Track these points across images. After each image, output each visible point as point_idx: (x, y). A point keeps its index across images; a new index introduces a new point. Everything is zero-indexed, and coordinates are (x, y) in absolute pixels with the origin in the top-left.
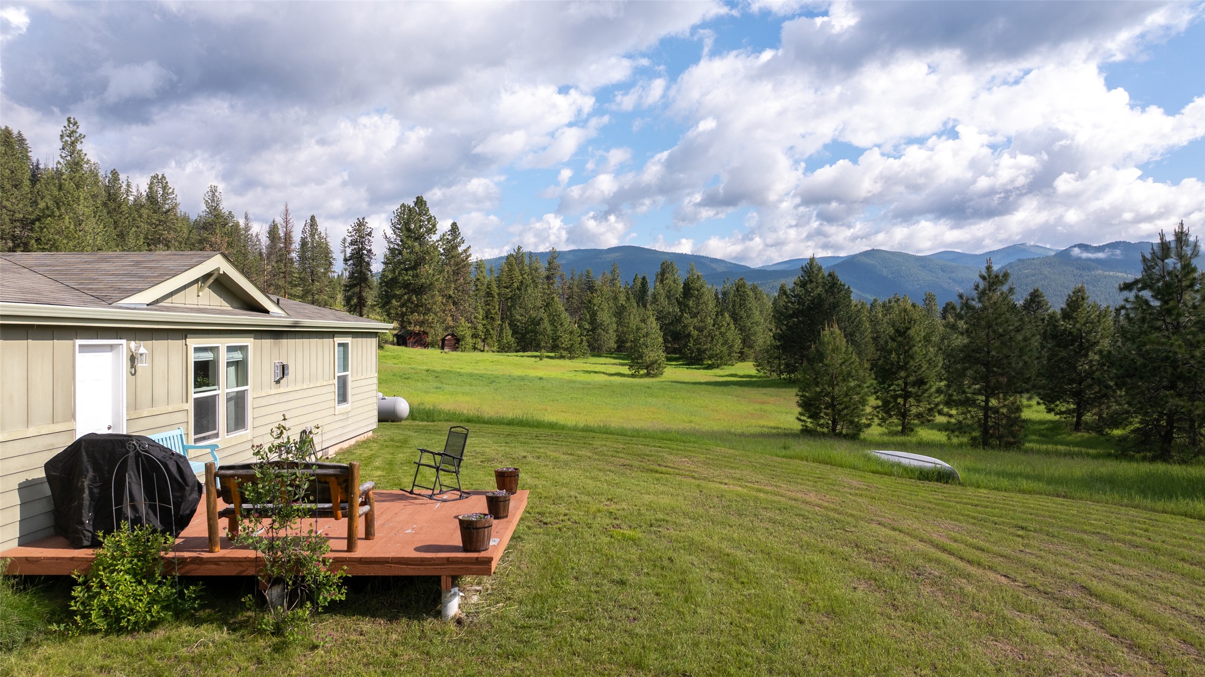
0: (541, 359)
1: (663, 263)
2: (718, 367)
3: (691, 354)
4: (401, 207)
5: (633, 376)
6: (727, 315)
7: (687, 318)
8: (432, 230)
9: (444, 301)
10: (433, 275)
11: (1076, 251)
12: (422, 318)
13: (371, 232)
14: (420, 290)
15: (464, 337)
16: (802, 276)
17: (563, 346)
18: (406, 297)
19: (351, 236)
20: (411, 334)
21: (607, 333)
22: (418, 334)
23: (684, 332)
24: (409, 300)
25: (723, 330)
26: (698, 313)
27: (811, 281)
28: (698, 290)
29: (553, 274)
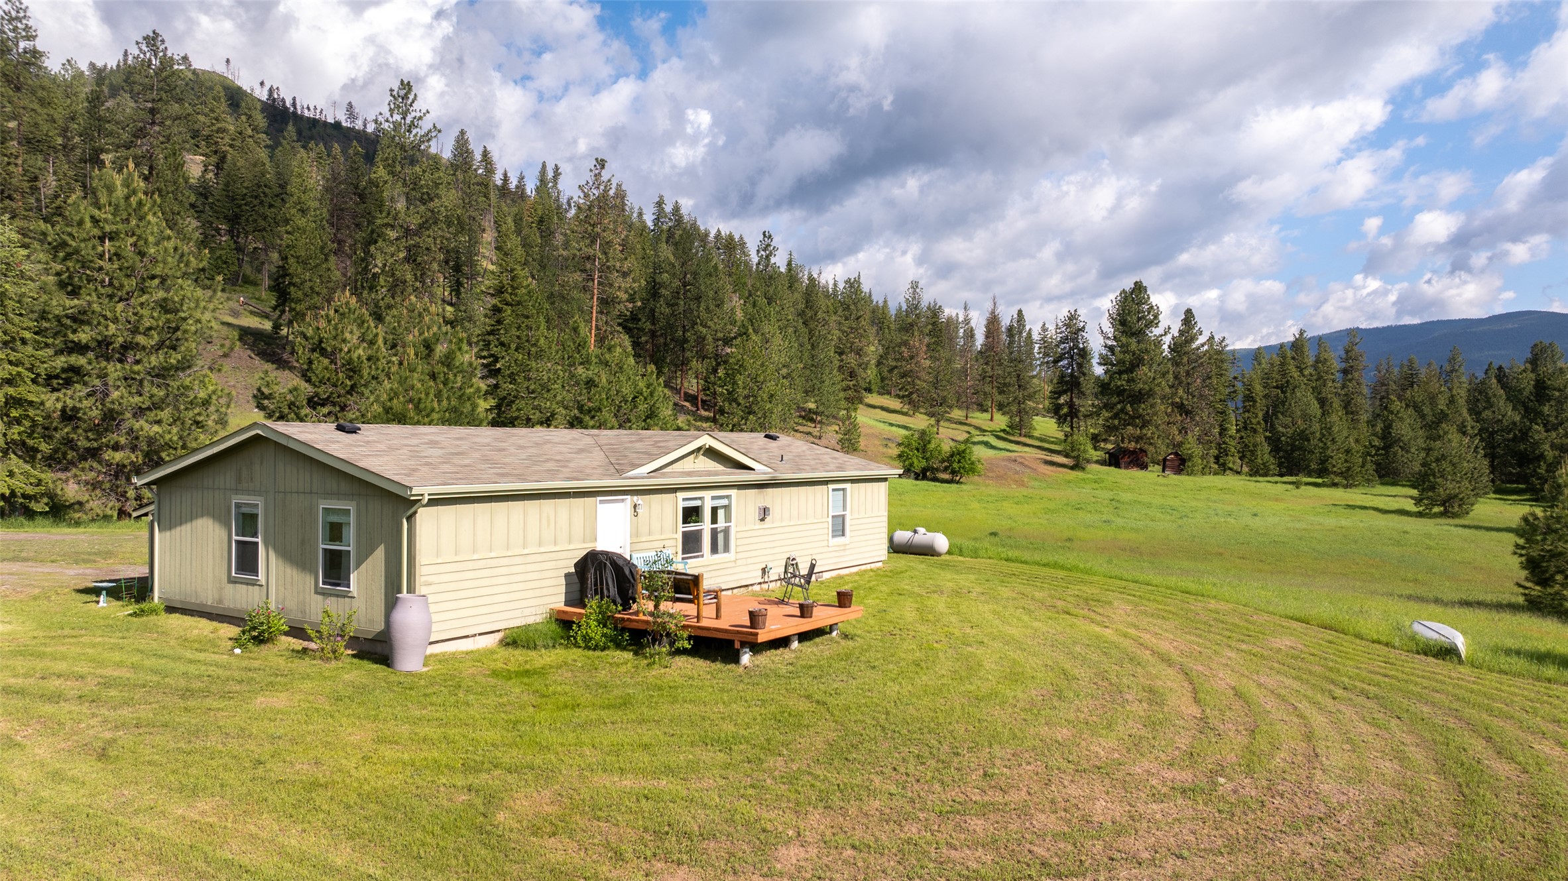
0: (1297, 488)
1: (1536, 345)
3: (1542, 484)
4: (1121, 294)
5: (1420, 515)
7: (1539, 432)
8: (1154, 322)
9: (1169, 410)
10: (1154, 379)
12: (1139, 432)
13: (1084, 327)
14: (1138, 397)
15: (1191, 457)
17: (1335, 469)
18: (1119, 406)
19: (1060, 333)
20: (1125, 452)
21: (1408, 452)
22: (1134, 452)
23: (1532, 453)
24: (1123, 410)
29: (1352, 367)
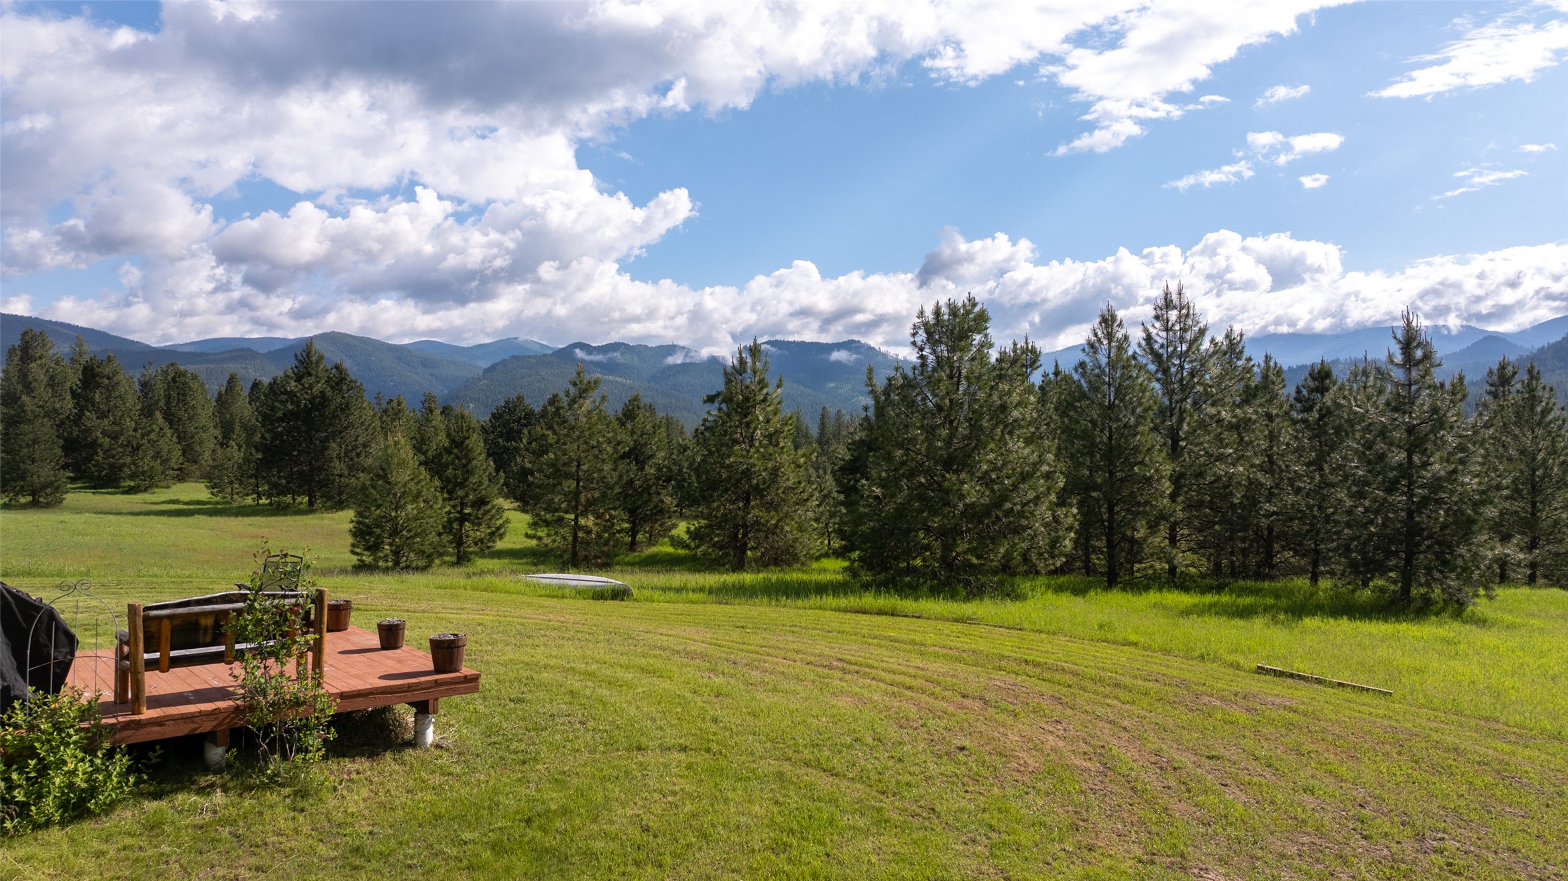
1: (26, 333)
2: (145, 490)
3: (100, 472)
6: (158, 415)
7: (89, 419)
11: (579, 353)
16: (296, 367)
23: (85, 439)
25: (153, 436)
26: (109, 411)
27: (310, 374)
28: (108, 378)
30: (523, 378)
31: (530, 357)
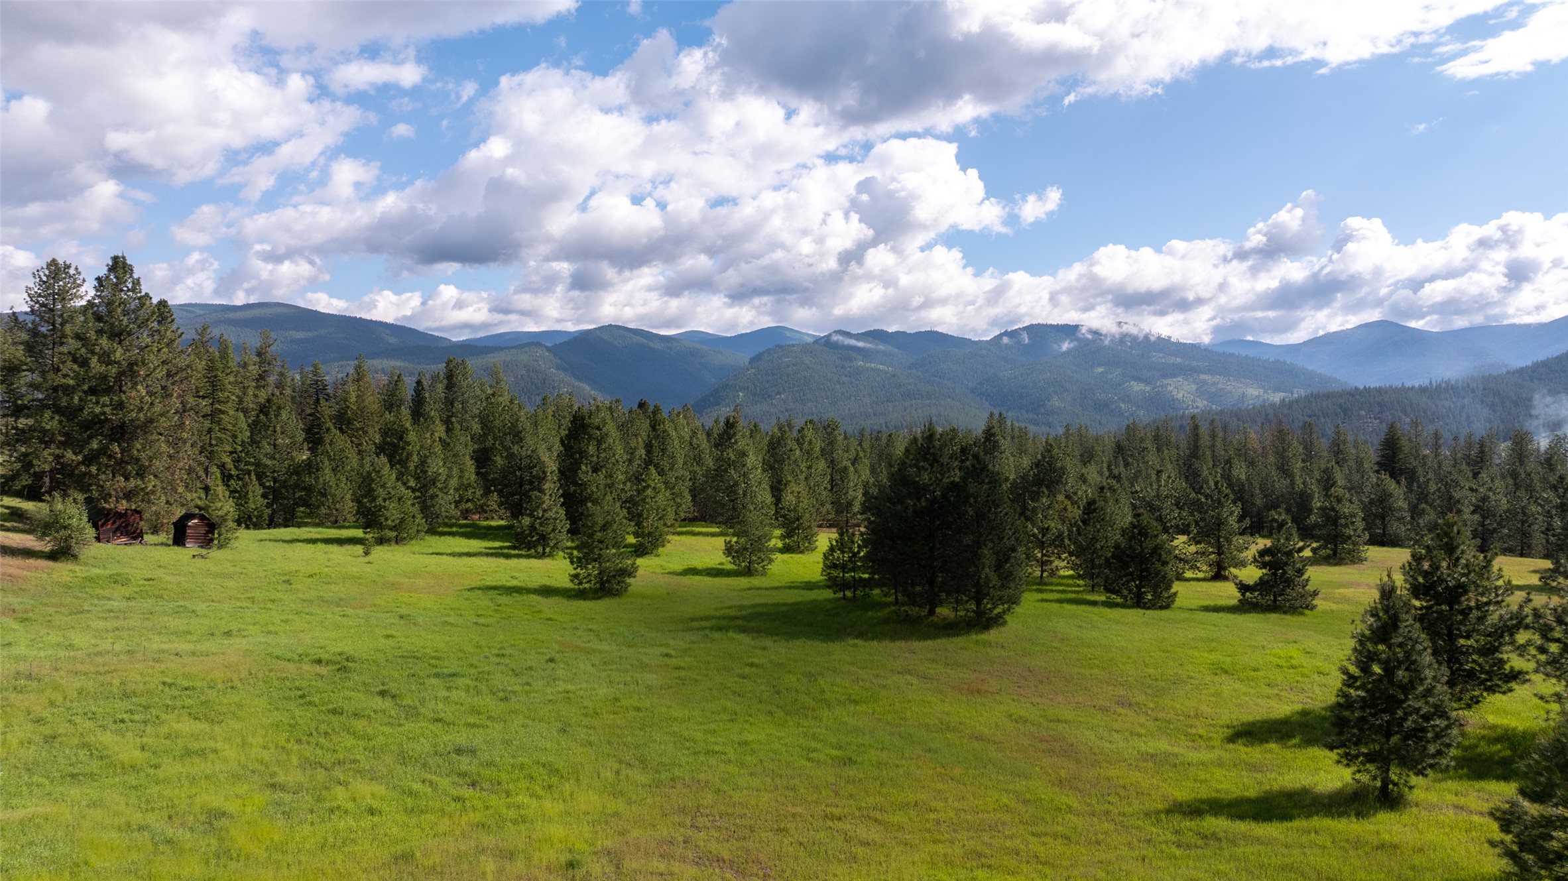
10: (152, 404)
12: (132, 485)
14: (127, 433)
15: (223, 520)
18: (95, 445)
20: (108, 515)
22: (123, 515)
24: (104, 452)
30: (788, 366)
31: (793, 346)
